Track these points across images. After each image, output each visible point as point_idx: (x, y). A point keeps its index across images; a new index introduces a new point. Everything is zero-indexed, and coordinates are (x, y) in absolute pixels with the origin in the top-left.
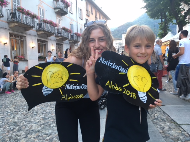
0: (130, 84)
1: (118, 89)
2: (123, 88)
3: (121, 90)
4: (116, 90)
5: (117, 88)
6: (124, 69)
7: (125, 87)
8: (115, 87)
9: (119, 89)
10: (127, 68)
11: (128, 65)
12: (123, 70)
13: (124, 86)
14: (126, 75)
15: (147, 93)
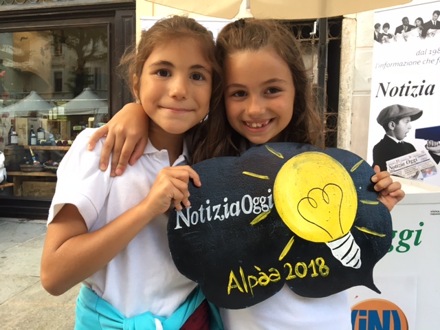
1: (268, 280)
2: (280, 266)
3: (278, 275)
4: (263, 286)
5: (265, 279)
6: (259, 199)
7: (286, 259)
8: (258, 276)
9: (273, 278)
10: (264, 189)
11: (266, 177)
12: (259, 205)
13: (281, 258)
14: (274, 215)
15: (354, 231)
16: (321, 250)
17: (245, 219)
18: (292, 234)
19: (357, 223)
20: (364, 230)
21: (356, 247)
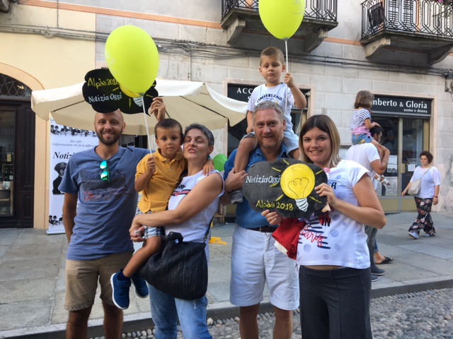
0: (285, 195)
2: (275, 203)
3: (274, 205)
4: (268, 208)
6: (275, 178)
7: (279, 201)
8: (267, 204)
9: (272, 206)
10: (278, 175)
11: (280, 171)
12: (275, 180)
13: (277, 200)
14: (279, 185)
15: (308, 198)
16: (293, 201)
17: (268, 184)
18: (283, 193)
19: (310, 195)
20: (313, 198)
21: (307, 203)
